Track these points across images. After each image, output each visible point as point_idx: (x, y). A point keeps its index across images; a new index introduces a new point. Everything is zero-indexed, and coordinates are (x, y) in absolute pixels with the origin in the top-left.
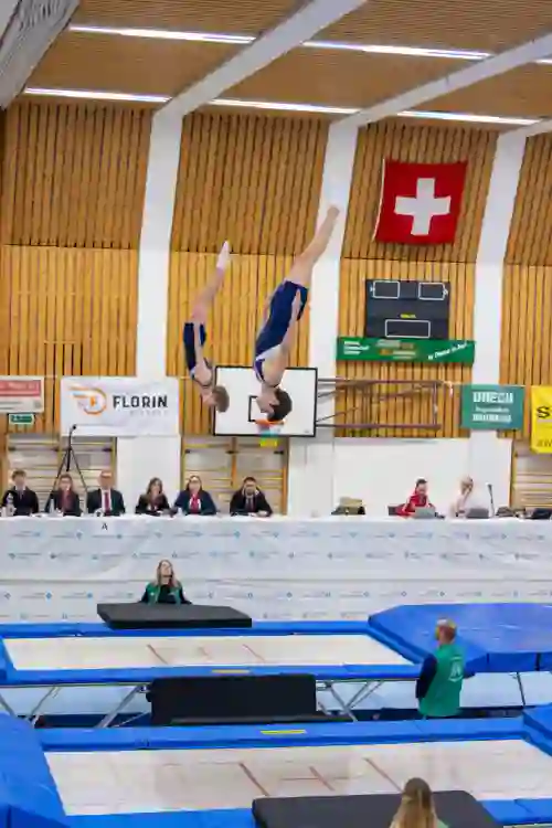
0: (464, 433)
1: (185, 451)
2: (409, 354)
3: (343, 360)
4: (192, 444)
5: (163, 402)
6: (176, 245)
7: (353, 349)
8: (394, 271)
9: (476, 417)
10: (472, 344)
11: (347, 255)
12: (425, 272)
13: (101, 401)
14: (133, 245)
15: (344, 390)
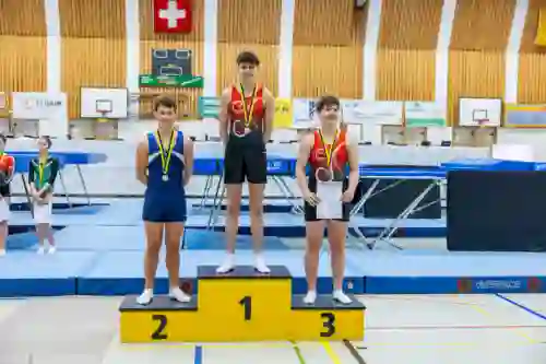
0: (201, 119)
1: (71, 126)
2: (173, 82)
3: (142, 85)
4: (72, 123)
5: (59, 103)
6: (63, 34)
7: (146, 80)
8: (165, 45)
9: (206, 112)
10: (202, 79)
11: (142, 39)
12: (179, 46)
13: (30, 104)
14: (44, 35)
15: (143, 98)
